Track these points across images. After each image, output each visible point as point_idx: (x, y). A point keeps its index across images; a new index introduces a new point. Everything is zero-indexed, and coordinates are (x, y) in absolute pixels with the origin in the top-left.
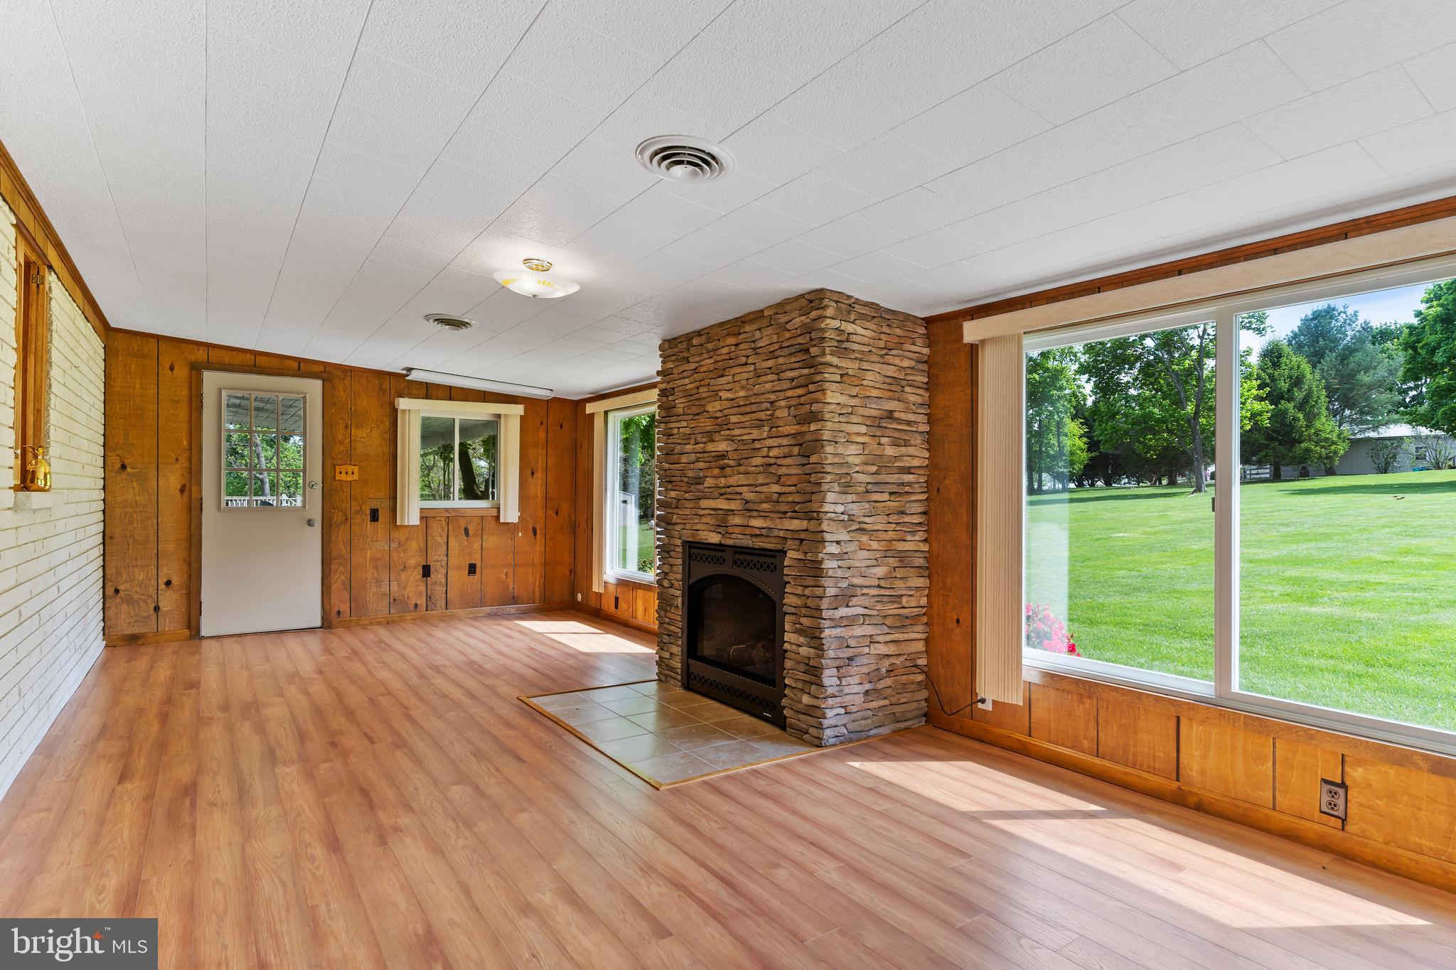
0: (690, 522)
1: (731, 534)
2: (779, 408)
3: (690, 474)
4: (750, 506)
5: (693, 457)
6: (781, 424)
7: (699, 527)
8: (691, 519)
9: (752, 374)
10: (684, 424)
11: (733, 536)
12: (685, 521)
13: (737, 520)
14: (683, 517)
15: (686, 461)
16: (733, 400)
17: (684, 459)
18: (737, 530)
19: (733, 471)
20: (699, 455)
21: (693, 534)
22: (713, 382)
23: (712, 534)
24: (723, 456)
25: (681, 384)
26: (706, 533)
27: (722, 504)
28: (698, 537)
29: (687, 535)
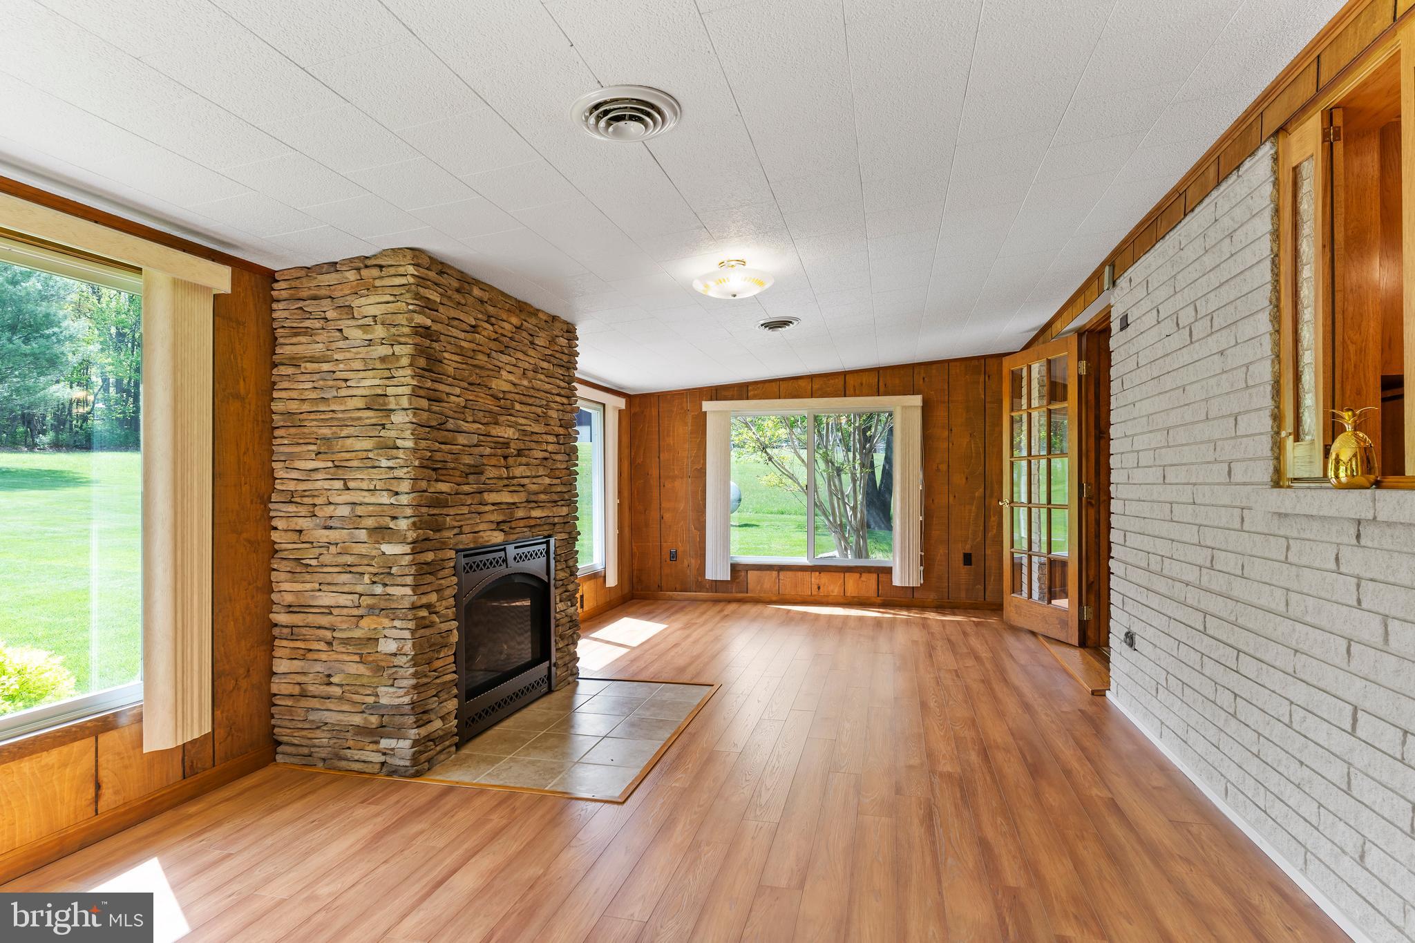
0: (468, 522)
1: (514, 528)
2: (552, 409)
3: (468, 460)
4: (533, 498)
5: (475, 439)
6: (552, 424)
7: (481, 527)
8: (469, 519)
9: (531, 367)
10: (457, 391)
11: (518, 530)
12: (462, 523)
13: (520, 513)
14: (458, 518)
15: (465, 442)
16: (514, 385)
17: (462, 439)
18: (522, 523)
19: (516, 461)
20: (481, 437)
21: (475, 537)
22: (494, 354)
23: (496, 533)
24: (506, 445)
25: (454, 335)
26: (489, 533)
27: (506, 497)
28: (481, 540)
29: (466, 540)
